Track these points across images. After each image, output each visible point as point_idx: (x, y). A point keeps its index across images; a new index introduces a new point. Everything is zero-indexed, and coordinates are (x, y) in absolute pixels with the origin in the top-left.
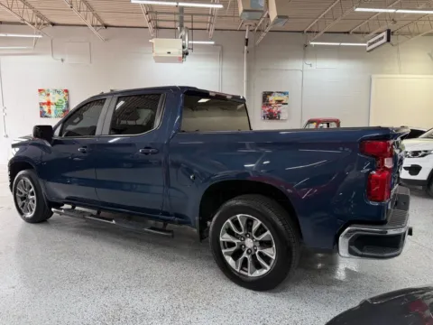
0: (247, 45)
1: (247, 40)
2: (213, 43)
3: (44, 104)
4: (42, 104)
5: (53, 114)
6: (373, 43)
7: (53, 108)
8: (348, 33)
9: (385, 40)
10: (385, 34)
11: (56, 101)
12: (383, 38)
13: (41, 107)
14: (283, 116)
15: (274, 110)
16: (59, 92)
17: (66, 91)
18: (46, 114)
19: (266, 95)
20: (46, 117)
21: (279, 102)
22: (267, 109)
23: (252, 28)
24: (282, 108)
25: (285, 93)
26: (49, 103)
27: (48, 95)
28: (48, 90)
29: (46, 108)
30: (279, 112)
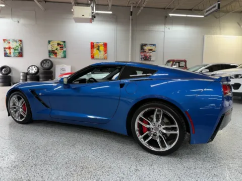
0: (131, 15)
1: (132, 12)
2: (111, 13)
3: (7, 48)
4: (5, 49)
5: (12, 55)
6: (209, 10)
7: (12, 51)
8: (191, 10)
9: (216, 8)
10: (216, 4)
11: (14, 47)
13: (5, 51)
14: (152, 59)
15: (147, 55)
16: (16, 41)
17: (21, 41)
18: (8, 55)
19: (143, 46)
21: (151, 50)
22: (143, 54)
23: (135, 5)
24: (152, 54)
25: (154, 45)
26: (10, 48)
27: (9, 43)
28: (9, 40)
29: (8, 51)
30: (150, 56)
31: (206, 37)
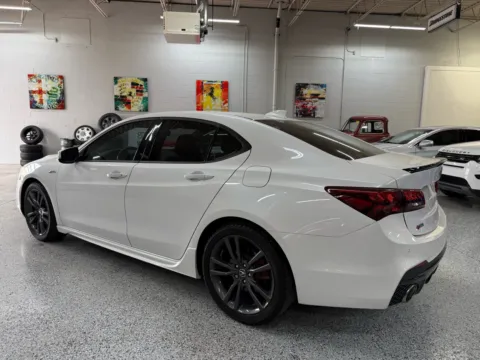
0: (278, 26)
1: (279, 20)
2: (237, 22)
3: (34, 92)
4: (31, 92)
5: (45, 104)
6: (438, 20)
7: (45, 97)
8: (399, 15)
9: (453, 16)
10: (453, 9)
11: (49, 88)
12: (450, 14)
13: (31, 96)
14: (319, 113)
15: (309, 106)
16: (52, 78)
17: (61, 77)
18: (37, 104)
19: (300, 88)
20: (37, 108)
21: (315, 96)
22: (300, 104)
23: (285, 6)
24: (318, 104)
25: (322, 86)
26: (40, 92)
27: (40, 81)
28: (40, 76)
29: (37, 98)
30: (314, 109)
31: (429, 69)
